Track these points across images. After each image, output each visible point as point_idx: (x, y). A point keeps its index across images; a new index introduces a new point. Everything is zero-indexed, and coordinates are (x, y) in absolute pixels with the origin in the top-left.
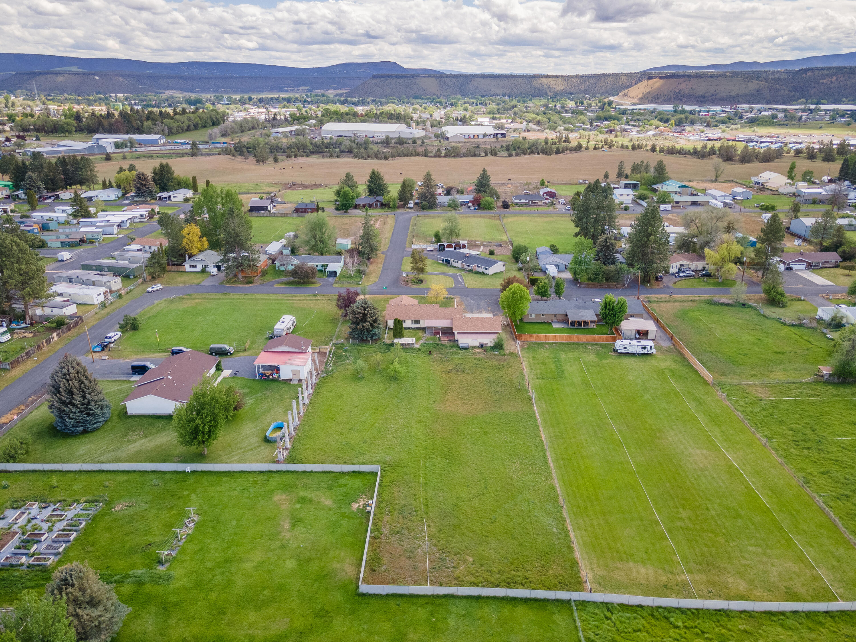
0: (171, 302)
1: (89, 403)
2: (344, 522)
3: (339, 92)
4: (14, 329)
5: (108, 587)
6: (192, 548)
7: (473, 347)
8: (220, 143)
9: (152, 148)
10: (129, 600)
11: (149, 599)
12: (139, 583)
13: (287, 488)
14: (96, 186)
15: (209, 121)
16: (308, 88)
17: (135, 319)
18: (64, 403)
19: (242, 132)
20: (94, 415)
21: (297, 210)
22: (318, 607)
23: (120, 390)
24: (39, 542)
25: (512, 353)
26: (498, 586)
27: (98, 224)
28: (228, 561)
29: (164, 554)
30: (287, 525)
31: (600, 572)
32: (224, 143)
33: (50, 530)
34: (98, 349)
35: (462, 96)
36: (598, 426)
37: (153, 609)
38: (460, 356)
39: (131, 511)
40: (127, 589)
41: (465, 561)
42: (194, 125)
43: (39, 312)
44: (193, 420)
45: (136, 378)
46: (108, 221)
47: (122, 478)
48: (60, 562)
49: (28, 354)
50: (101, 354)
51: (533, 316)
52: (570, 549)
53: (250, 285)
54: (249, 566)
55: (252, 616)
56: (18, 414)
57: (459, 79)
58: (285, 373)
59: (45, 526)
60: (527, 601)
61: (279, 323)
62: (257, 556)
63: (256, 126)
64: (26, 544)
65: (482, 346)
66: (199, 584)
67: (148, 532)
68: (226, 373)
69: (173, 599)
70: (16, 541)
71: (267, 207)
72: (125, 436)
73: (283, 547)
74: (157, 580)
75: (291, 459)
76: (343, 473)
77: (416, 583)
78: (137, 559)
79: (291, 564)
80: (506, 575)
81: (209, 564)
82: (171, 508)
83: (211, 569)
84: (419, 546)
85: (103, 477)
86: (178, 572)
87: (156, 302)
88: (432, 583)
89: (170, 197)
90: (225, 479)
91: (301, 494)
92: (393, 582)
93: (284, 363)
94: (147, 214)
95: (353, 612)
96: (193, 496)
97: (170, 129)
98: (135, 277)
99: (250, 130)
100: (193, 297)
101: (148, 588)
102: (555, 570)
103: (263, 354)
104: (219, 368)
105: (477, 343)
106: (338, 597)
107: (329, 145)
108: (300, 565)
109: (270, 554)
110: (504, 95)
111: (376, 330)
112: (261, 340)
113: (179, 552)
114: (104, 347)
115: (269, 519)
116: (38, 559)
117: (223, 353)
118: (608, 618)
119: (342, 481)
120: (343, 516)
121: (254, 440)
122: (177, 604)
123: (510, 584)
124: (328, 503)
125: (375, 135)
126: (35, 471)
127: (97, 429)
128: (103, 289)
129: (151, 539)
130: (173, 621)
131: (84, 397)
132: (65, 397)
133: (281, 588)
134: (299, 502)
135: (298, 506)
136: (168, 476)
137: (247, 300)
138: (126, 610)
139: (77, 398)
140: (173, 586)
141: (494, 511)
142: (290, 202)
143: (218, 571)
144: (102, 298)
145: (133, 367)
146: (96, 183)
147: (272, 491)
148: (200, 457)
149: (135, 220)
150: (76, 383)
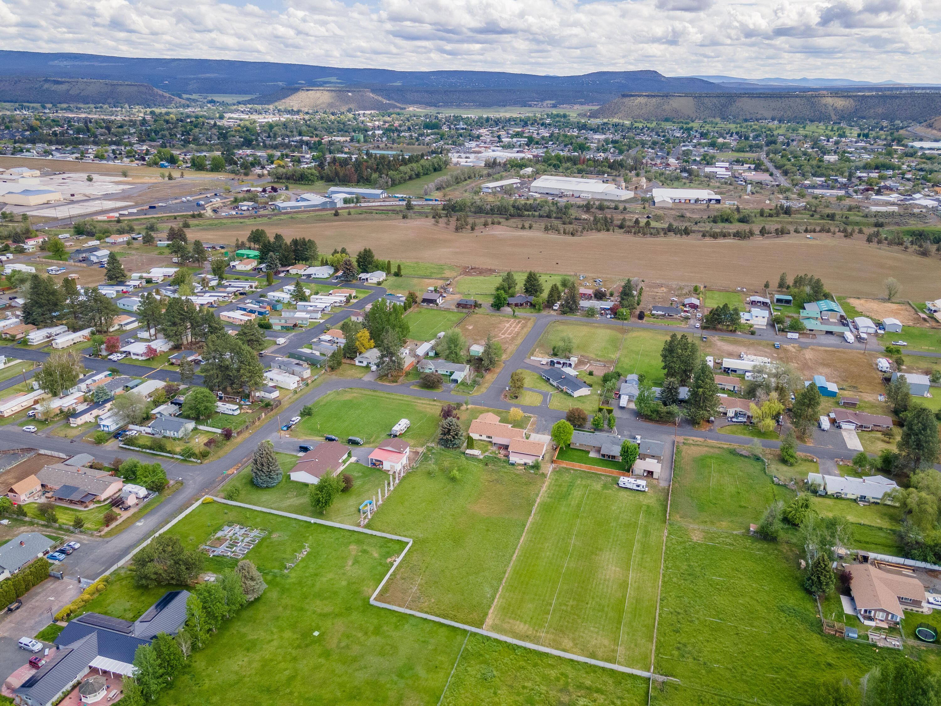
0: (338, 394)
1: (270, 472)
2: (379, 568)
3: (587, 107)
4: (242, 405)
5: (260, 574)
6: (302, 565)
7: (519, 465)
8: (432, 200)
9: (374, 204)
10: (269, 583)
11: (277, 584)
12: (275, 576)
13: (359, 542)
14: (316, 263)
15: (431, 168)
16: (553, 102)
17: (310, 409)
18: (258, 470)
19: (458, 183)
20: (273, 478)
21: (459, 305)
22: (348, 605)
23: (291, 462)
24: (236, 546)
25: (543, 474)
26: (438, 616)
27: (310, 308)
28: (316, 575)
29: (288, 565)
30: (350, 563)
31: (497, 622)
32: (436, 200)
33: (242, 541)
34: (285, 428)
35: (722, 119)
36: (563, 539)
37: (278, 589)
38: (506, 470)
39: (280, 539)
40: (269, 577)
41: (430, 601)
42: (416, 175)
43: (257, 394)
44: (317, 494)
45: (301, 454)
46: (316, 306)
47: (280, 519)
48: (244, 559)
49: (247, 427)
50: (286, 432)
51: (578, 444)
52: (490, 607)
53: (395, 384)
54: (325, 579)
55: (318, 602)
56: (237, 469)
57: (721, 99)
58: (386, 466)
59: (241, 538)
60: (448, 626)
61: (397, 425)
62: (330, 576)
63: (473, 176)
64: (231, 546)
65: (525, 464)
66: (300, 583)
67: (285, 552)
68: (353, 459)
69: (287, 587)
70: (226, 544)
71: (436, 300)
72: (286, 493)
73: (344, 574)
74: (283, 576)
75: (368, 526)
76: (392, 540)
77: (399, 606)
78: (277, 564)
79: (344, 583)
80: (446, 612)
81: (307, 574)
82: (298, 542)
83: (307, 577)
84: (411, 588)
85: (271, 517)
86: (293, 575)
87: (329, 392)
88: (407, 608)
89: (367, 279)
90: (329, 531)
91: (365, 547)
92: (389, 603)
93: (386, 460)
94: (344, 299)
95: (363, 611)
96: (311, 537)
97: (393, 181)
98: (321, 367)
99: (466, 180)
100: (353, 390)
101: (278, 579)
102: (475, 615)
103: (377, 450)
104: (350, 455)
105: (522, 462)
106: (359, 603)
107: (531, 208)
108: (348, 584)
109: (336, 576)
110: (773, 119)
111: (456, 441)
112: (384, 435)
113: (296, 566)
114: (289, 427)
115: (343, 558)
116: (235, 555)
117: (355, 443)
118: (483, 643)
119: (389, 545)
120: (381, 564)
121: (353, 509)
122: (288, 590)
123: (444, 617)
124: (376, 555)
125: (582, 195)
126: (240, 507)
127: (273, 487)
128: (298, 379)
129: (285, 556)
130: (284, 597)
131: (269, 468)
132: (259, 467)
133: (335, 593)
134: (361, 552)
135: (360, 554)
136: (302, 523)
137: (387, 398)
138: (265, 586)
139: (265, 469)
140: (289, 581)
141: (462, 578)
142: (459, 293)
143: (310, 579)
144: (296, 385)
145: (301, 447)
146: (316, 259)
147: (350, 543)
148: (320, 514)
149: (336, 304)
150: (265, 460)
